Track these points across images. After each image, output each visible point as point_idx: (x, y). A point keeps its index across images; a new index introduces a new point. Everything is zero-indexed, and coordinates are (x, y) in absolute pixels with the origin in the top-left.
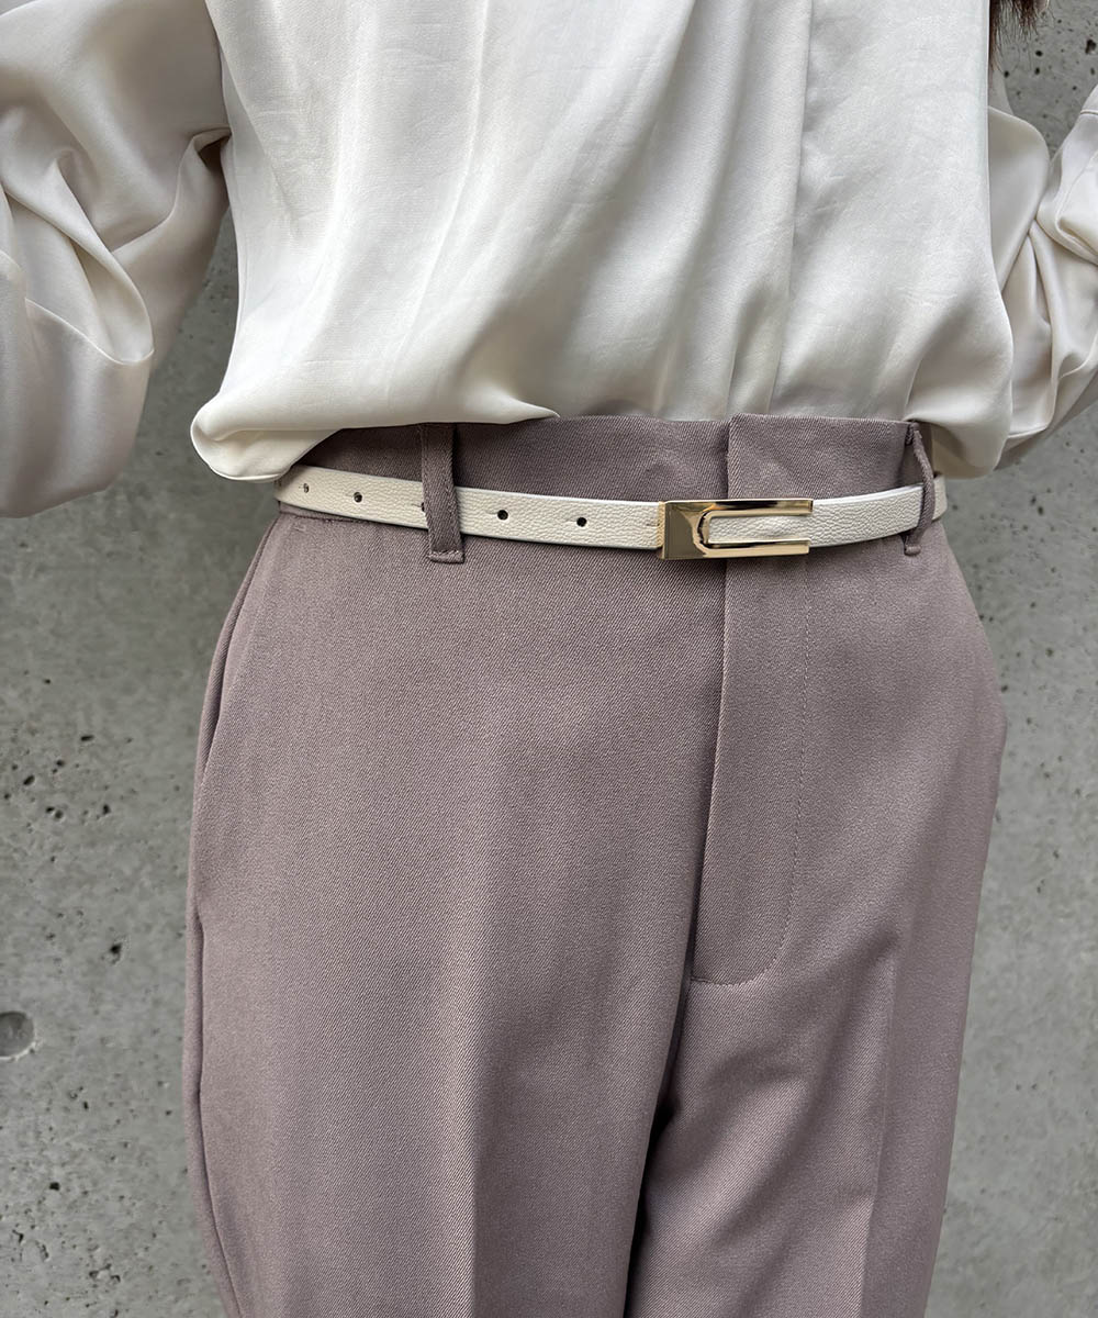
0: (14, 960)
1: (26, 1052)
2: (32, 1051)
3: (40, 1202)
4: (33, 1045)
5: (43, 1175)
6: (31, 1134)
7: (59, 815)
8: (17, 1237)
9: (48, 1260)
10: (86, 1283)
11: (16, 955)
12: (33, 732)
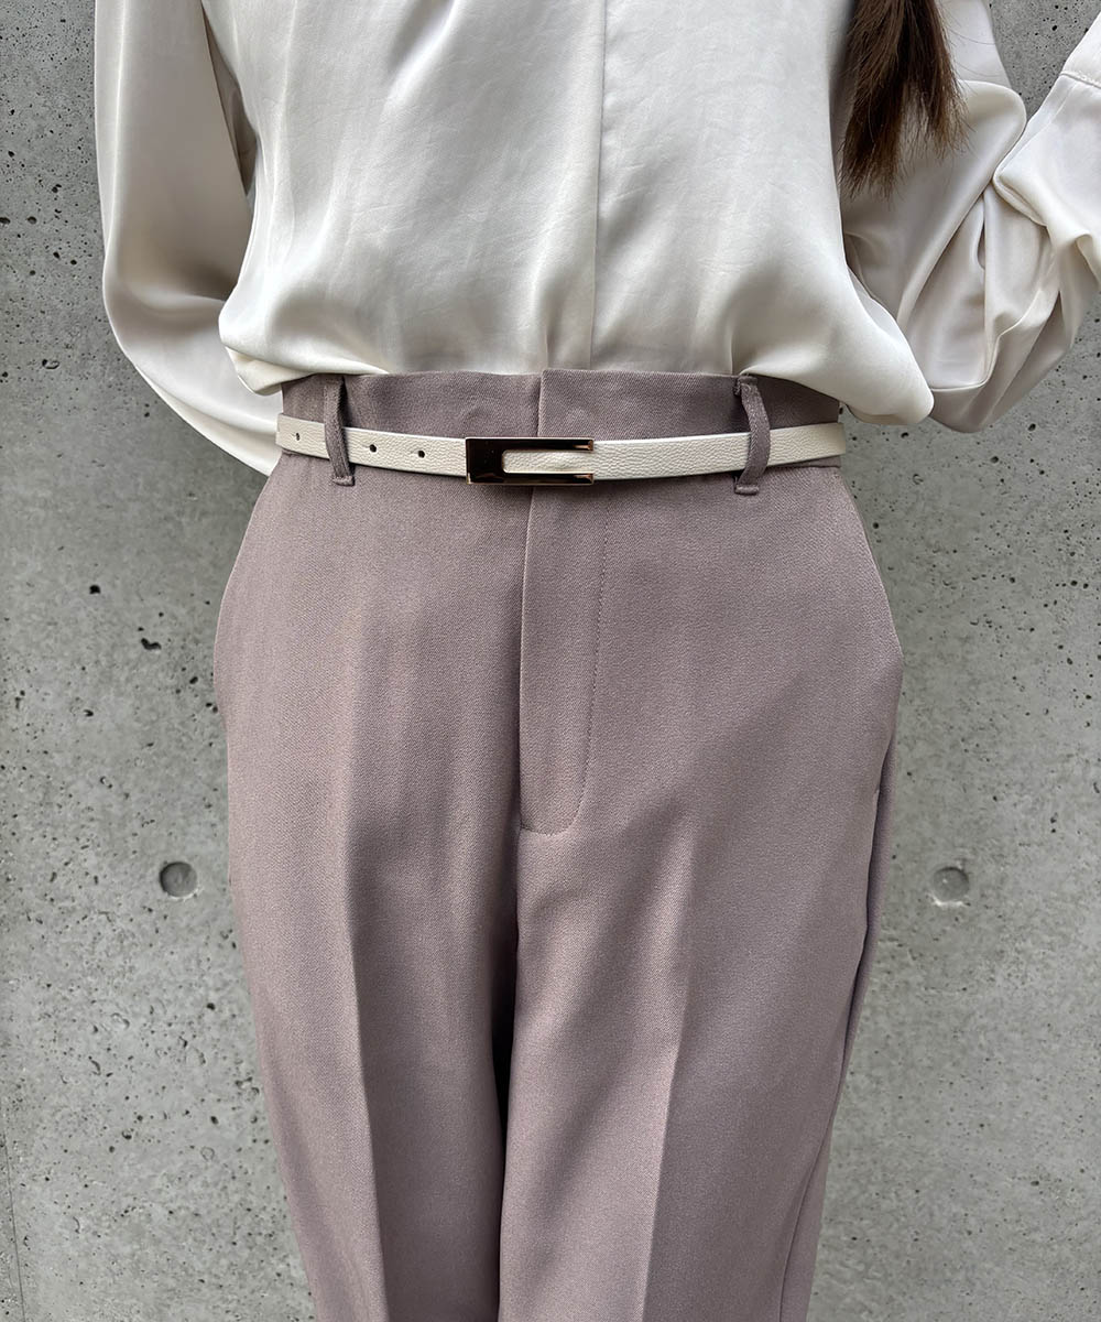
0: (181, 821)
1: (191, 895)
2: (195, 896)
3: (200, 1017)
4: (196, 891)
5: (201, 995)
6: (194, 962)
7: (215, 710)
8: (182, 1043)
9: (205, 1065)
10: (233, 1090)
11: (184, 817)
12: (197, 642)
